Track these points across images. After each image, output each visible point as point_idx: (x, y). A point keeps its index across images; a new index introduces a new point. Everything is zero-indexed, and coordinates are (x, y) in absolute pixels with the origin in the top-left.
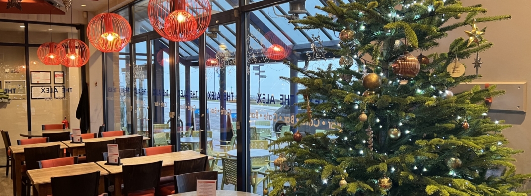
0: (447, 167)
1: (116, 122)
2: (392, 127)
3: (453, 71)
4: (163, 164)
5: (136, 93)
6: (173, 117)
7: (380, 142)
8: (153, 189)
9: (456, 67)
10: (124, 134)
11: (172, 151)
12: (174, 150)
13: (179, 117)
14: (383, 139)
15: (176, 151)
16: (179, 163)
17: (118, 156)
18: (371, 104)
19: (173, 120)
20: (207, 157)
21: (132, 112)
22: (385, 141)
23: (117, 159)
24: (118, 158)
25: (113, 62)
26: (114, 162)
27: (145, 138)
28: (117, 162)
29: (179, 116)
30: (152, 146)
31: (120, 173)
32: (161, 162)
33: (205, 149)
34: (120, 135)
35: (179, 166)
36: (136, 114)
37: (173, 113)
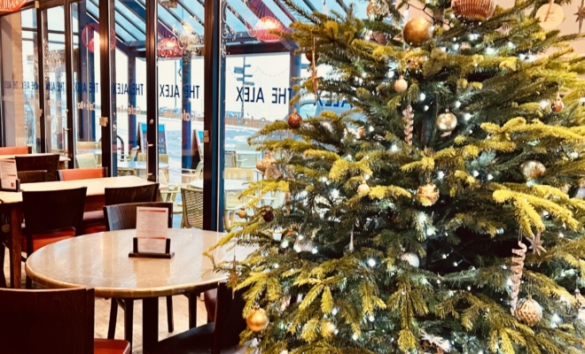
0: (523, 176)
1: (19, 136)
2: (442, 111)
3: (546, 18)
4: (89, 193)
5: (48, 88)
6: (105, 125)
7: (422, 139)
8: (73, 230)
9: (551, 11)
10: (30, 152)
11: (105, 176)
12: (106, 174)
13: (114, 126)
14: (428, 133)
15: (109, 176)
16: (114, 191)
17: (16, 178)
18: (413, 70)
19: (106, 131)
20: (157, 185)
21: (42, 119)
22: (431, 137)
23: (15, 182)
24: (17, 181)
25: (13, 43)
26: (10, 187)
27: (61, 159)
28: (15, 188)
29: (116, 123)
30: (73, 168)
31: (19, 203)
32: (84, 189)
33: (154, 174)
34: (24, 153)
35: (112, 196)
36: (49, 123)
37: (106, 119)
